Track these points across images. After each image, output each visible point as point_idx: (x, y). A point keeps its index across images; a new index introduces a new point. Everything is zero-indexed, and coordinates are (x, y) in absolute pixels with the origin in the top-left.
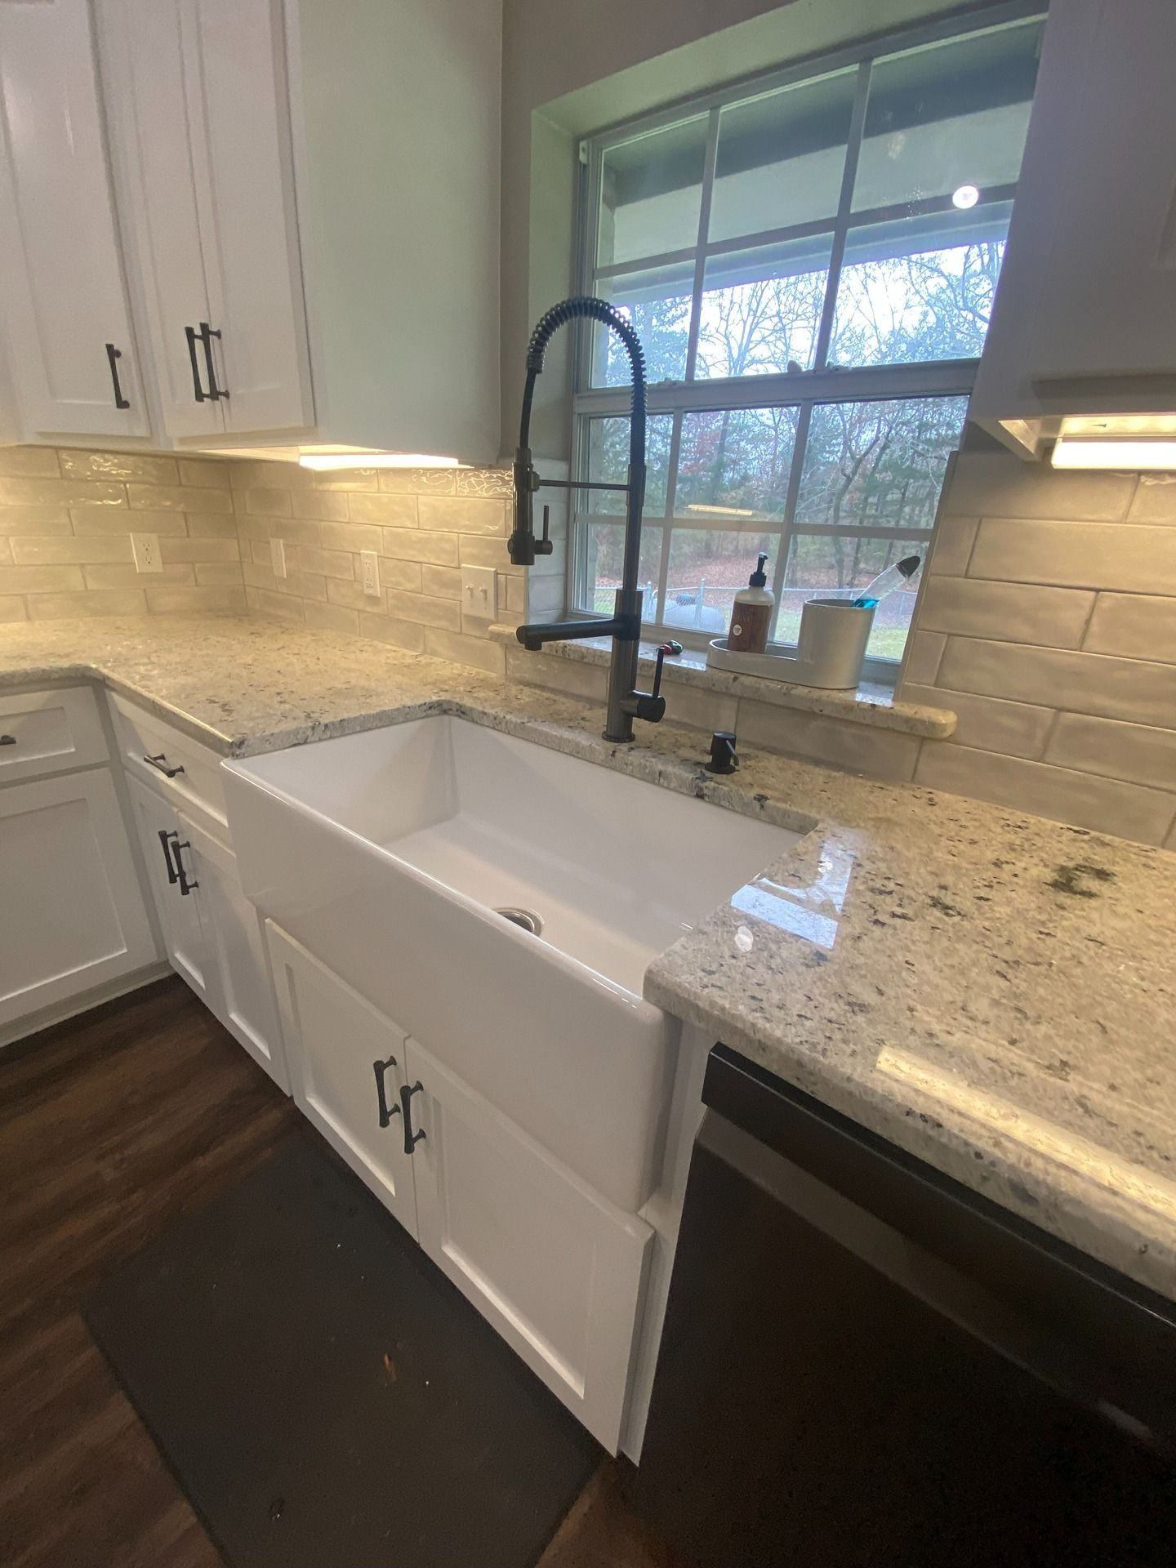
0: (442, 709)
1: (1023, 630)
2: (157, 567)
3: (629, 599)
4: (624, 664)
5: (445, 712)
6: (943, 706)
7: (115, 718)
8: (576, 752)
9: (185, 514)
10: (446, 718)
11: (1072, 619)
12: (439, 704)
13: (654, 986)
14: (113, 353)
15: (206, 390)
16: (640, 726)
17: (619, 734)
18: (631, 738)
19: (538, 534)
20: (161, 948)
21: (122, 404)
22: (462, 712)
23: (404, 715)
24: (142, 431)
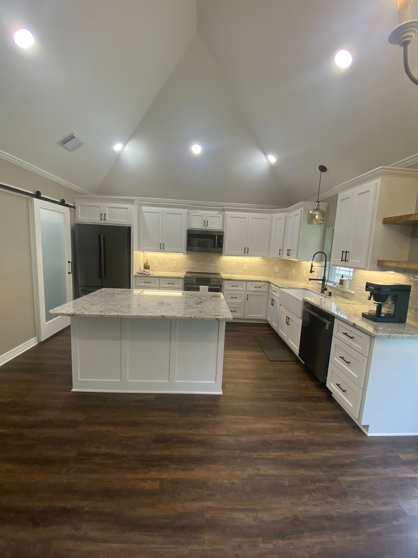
0: (305, 289)
1: (358, 283)
2: (278, 271)
3: (324, 277)
4: (323, 285)
5: (305, 290)
6: (354, 291)
7: (270, 286)
8: (316, 293)
9: (283, 264)
10: (306, 290)
11: (362, 282)
12: (305, 288)
13: (303, 299)
14: (280, 250)
15: (288, 254)
16: (325, 291)
17: (323, 292)
18: (324, 293)
19: (313, 271)
20: (266, 317)
21: (280, 254)
22: (307, 290)
23: (300, 289)
24: (281, 257)
